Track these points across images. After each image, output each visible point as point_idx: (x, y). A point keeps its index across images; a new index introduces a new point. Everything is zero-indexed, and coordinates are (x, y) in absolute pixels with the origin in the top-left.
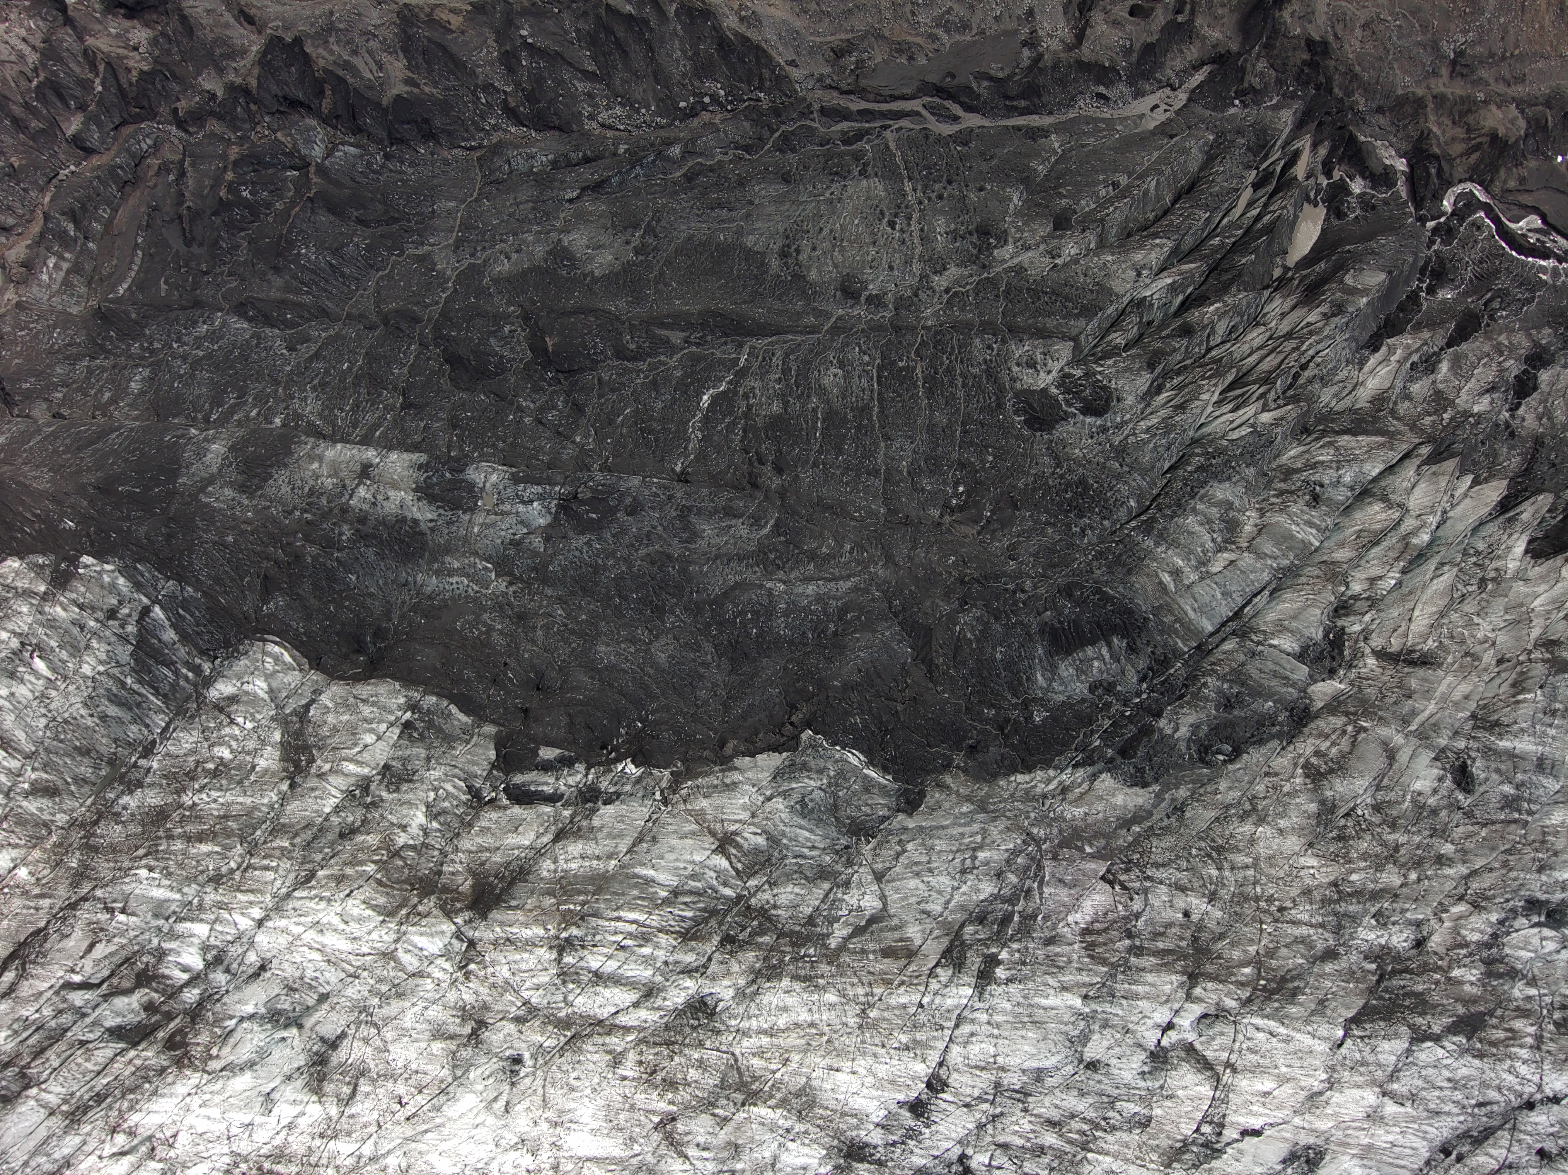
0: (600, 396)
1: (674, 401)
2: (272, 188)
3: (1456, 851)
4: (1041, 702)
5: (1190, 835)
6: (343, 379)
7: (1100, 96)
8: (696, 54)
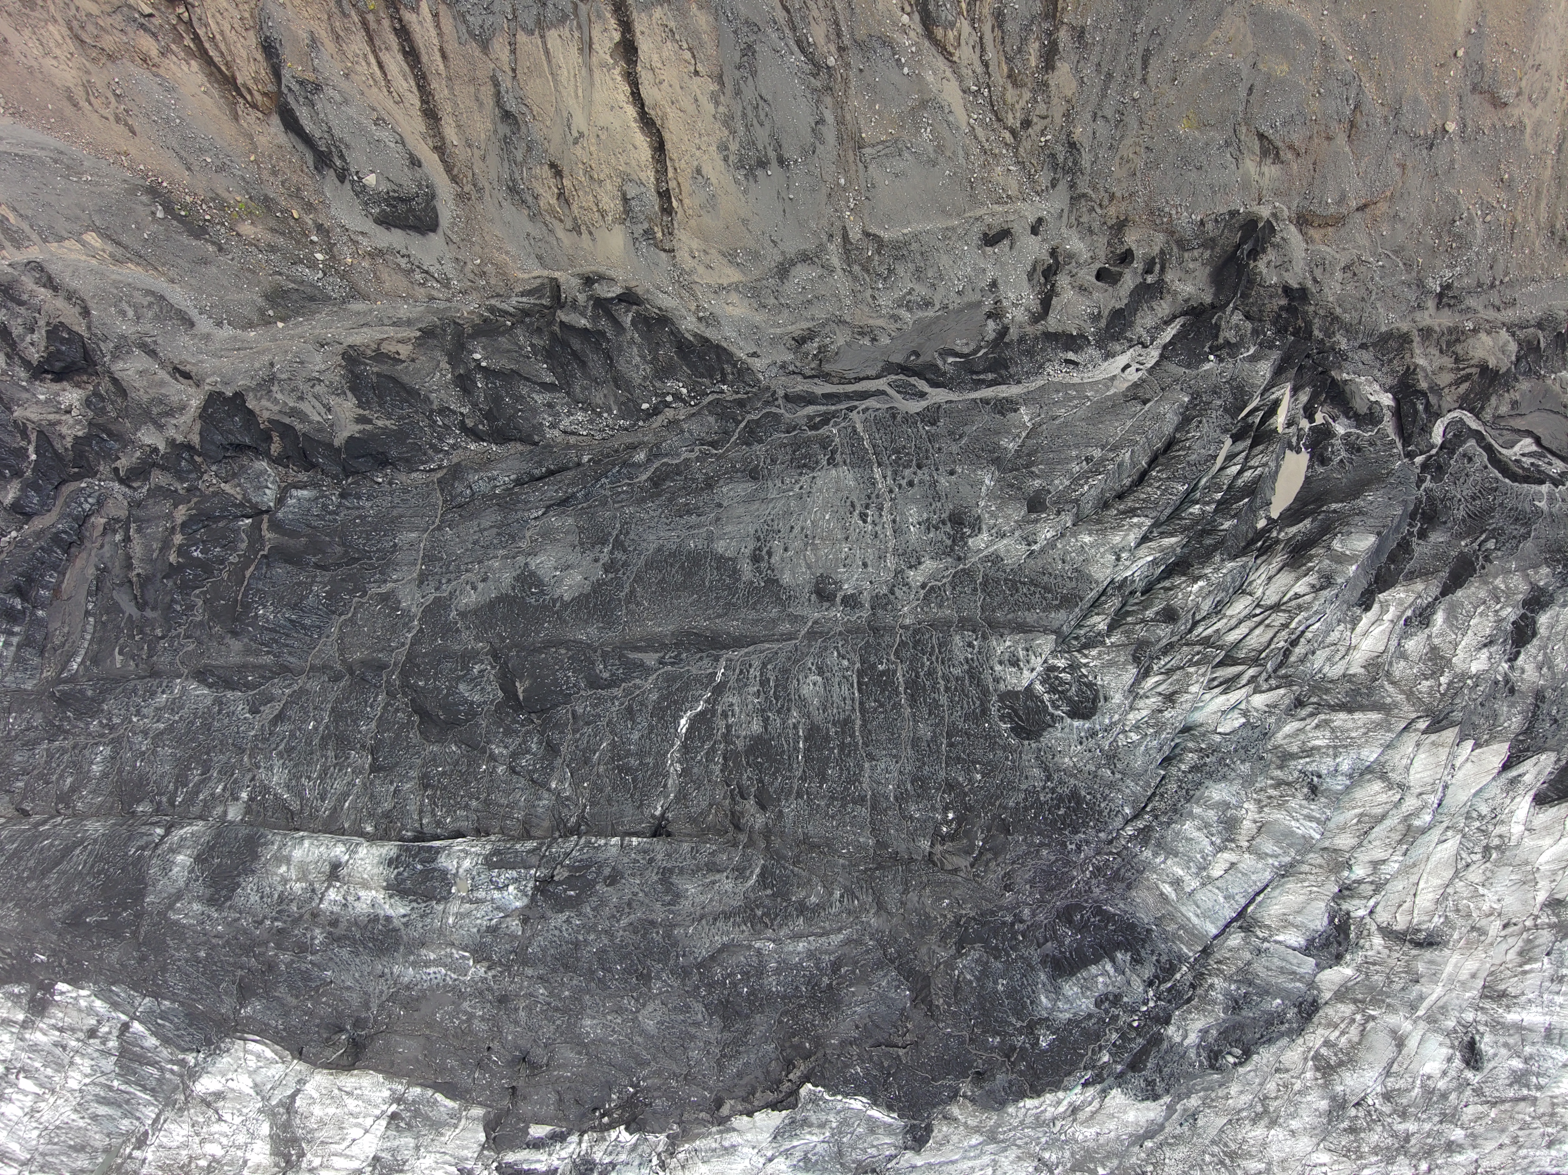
0: (575, 731)
1: (651, 728)
2: (224, 542)
3: (1466, 1136)
4: (1043, 1021)
5: (1203, 1144)
6: (309, 743)
7: (1068, 362)
8: (655, 359)
